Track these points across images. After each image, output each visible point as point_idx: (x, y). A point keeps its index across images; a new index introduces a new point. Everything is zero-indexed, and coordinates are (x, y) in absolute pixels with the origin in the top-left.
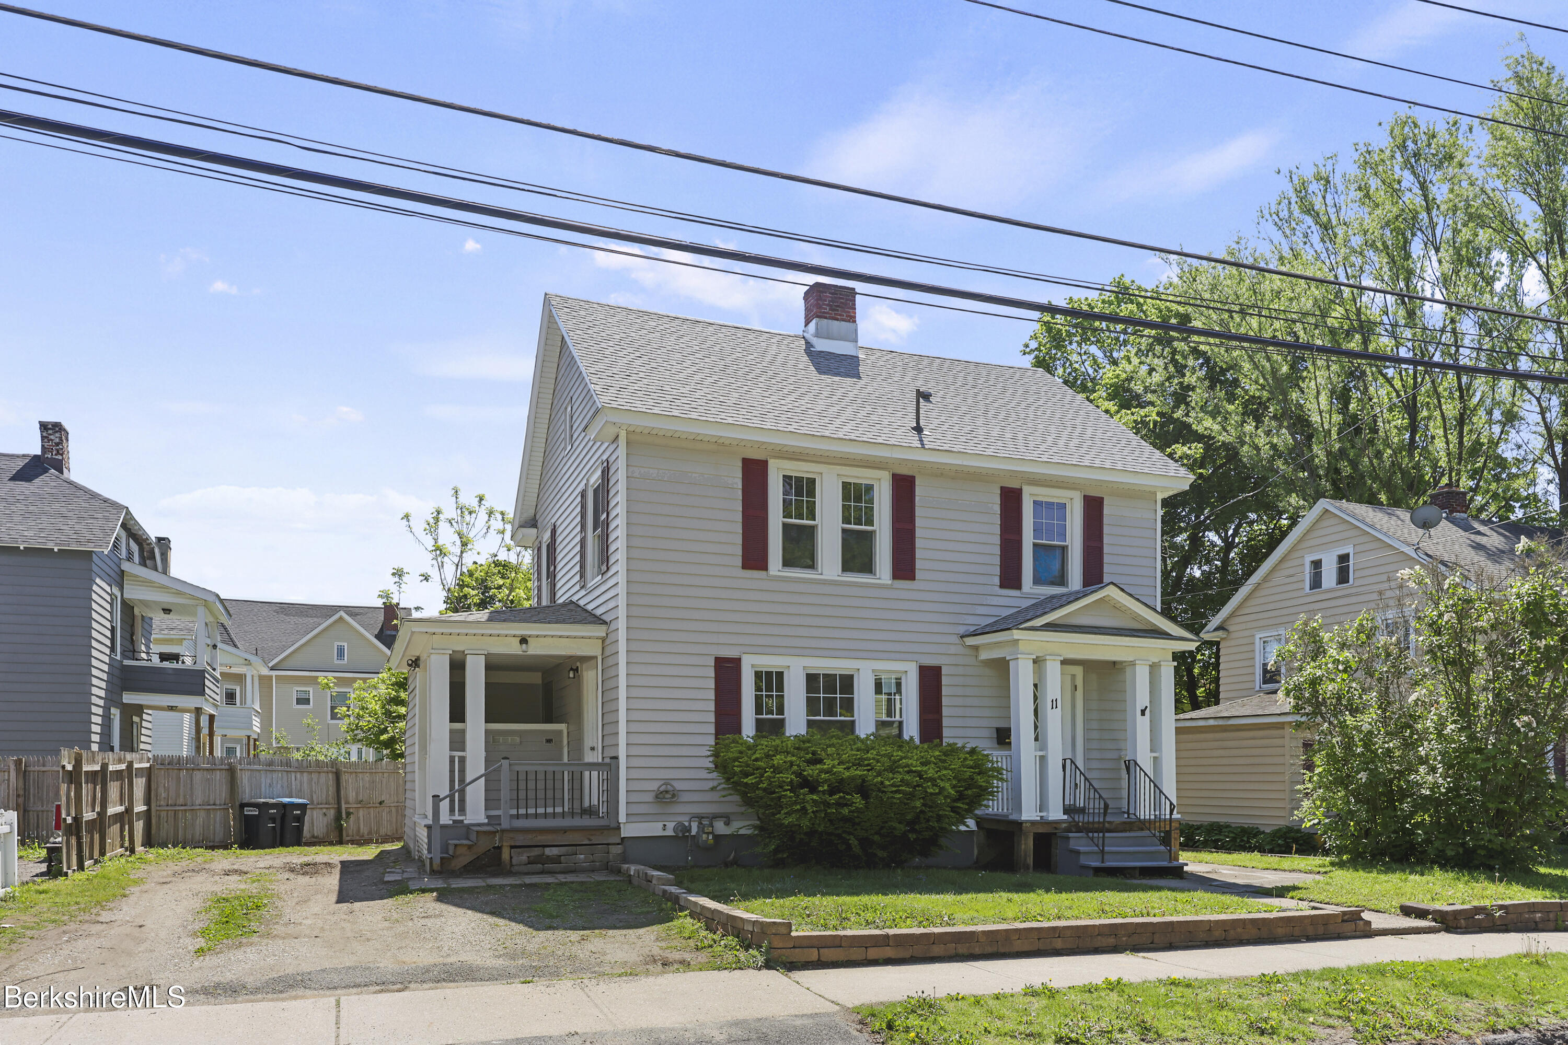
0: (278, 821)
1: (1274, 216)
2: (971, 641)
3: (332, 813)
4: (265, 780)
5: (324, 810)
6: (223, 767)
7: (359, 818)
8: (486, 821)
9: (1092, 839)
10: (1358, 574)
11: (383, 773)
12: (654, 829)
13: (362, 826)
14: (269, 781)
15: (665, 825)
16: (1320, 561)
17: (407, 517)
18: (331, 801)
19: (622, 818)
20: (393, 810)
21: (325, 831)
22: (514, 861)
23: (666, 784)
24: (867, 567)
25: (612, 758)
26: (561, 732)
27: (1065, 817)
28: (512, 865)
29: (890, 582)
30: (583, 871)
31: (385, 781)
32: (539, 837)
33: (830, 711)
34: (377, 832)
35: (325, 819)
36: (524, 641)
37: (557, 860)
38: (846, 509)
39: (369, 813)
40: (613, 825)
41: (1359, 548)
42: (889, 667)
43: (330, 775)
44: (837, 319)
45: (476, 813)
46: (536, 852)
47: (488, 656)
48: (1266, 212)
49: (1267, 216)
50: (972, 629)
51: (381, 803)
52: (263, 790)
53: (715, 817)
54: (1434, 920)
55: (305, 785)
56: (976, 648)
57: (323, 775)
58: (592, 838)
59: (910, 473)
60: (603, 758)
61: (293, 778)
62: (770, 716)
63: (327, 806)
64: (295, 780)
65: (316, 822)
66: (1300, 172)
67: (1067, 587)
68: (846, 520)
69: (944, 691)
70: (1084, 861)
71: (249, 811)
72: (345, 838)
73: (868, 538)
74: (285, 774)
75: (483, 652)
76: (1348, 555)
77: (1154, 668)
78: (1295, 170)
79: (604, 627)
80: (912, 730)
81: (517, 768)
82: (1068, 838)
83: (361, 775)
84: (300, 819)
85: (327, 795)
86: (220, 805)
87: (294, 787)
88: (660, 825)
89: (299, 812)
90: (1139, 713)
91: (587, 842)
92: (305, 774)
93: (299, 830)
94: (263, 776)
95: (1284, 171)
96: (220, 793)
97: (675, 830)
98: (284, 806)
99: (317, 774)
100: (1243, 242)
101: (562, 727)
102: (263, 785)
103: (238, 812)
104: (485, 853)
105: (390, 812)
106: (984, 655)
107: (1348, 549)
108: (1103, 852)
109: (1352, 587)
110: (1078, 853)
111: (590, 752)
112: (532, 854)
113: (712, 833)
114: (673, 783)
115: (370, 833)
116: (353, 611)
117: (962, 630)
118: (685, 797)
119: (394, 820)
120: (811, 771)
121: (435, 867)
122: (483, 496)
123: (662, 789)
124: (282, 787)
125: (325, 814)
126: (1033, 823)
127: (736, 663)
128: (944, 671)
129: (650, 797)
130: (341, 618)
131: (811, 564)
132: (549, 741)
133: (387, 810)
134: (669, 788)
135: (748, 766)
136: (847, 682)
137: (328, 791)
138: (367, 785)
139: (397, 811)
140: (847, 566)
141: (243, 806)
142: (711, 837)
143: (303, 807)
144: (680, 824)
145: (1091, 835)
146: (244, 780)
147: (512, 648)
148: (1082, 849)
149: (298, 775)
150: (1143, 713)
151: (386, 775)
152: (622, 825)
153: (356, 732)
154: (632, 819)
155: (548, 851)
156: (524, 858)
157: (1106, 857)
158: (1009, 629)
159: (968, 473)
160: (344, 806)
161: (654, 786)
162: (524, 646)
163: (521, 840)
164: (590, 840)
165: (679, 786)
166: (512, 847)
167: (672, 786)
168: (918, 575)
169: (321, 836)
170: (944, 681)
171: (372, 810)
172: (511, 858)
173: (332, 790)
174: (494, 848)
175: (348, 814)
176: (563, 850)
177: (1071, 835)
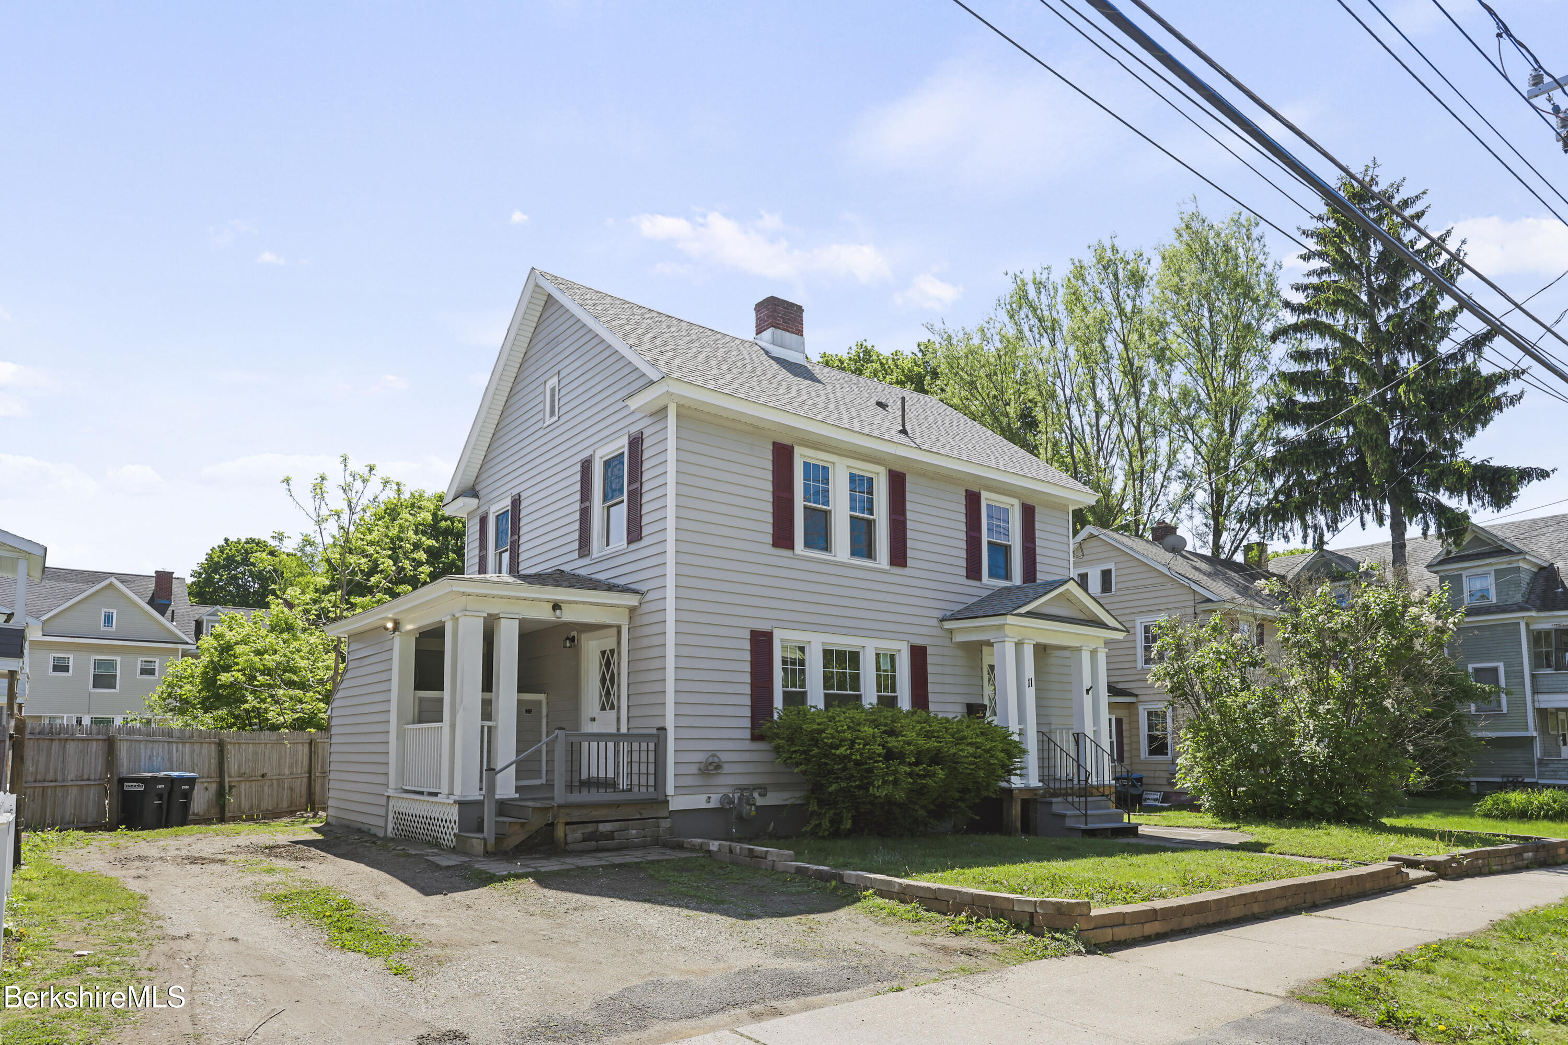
0: (165, 797)
1: (1008, 307)
2: (948, 625)
3: (213, 787)
4: (144, 752)
5: (206, 785)
6: (100, 737)
7: (240, 792)
8: (517, 795)
9: (1072, 804)
10: (1119, 586)
11: (266, 744)
12: (698, 801)
13: (243, 802)
14: (149, 753)
15: (709, 798)
16: (1086, 575)
17: (287, 481)
18: (213, 774)
19: (670, 791)
20: (275, 782)
21: (206, 807)
22: (569, 840)
23: (713, 756)
24: (869, 553)
25: (659, 729)
26: (539, 703)
27: (1041, 784)
28: (566, 843)
29: (888, 567)
30: (637, 847)
31: (267, 751)
32: (594, 813)
33: (841, 686)
34: (258, 806)
35: (207, 793)
36: (556, 606)
37: (610, 836)
38: (852, 499)
39: (251, 787)
40: (661, 798)
41: (1120, 566)
42: (889, 645)
43: (213, 746)
44: (788, 331)
45: (506, 787)
46: (590, 828)
47: (523, 622)
48: (1002, 302)
49: (1003, 305)
50: (949, 613)
51: (263, 776)
52: (142, 763)
53: (755, 787)
54: (1427, 869)
55: (187, 757)
56: (951, 631)
57: (206, 746)
58: (642, 812)
59: (902, 470)
60: (628, 729)
61: (175, 750)
62: (794, 689)
63: (209, 780)
64: (177, 751)
65: (201, 800)
66: (1022, 276)
67: (1011, 580)
68: (852, 508)
69: (930, 669)
70: (1070, 823)
71: (128, 787)
72: (228, 815)
73: (870, 525)
74: (166, 744)
75: (517, 616)
76: (1110, 571)
77: (1094, 653)
78: (1018, 274)
79: (638, 596)
80: (905, 703)
81: (572, 739)
82: (1051, 803)
83: (243, 747)
84: (187, 795)
85: (209, 767)
86: (95, 780)
87: (175, 759)
88: (705, 797)
89: (187, 787)
90: (1085, 692)
91: (638, 817)
92: (187, 745)
93: (186, 807)
94: (142, 746)
95: (1011, 274)
96: (95, 763)
97: (721, 801)
98: (172, 780)
99: (199, 745)
100: (992, 322)
101: (541, 697)
102: (143, 757)
103: (115, 788)
104: (537, 832)
105: (272, 785)
106: (959, 638)
107: (1110, 566)
108: (1086, 815)
109: (1113, 596)
110: (1064, 816)
111: (590, 723)
112: (587, 831)
113: (754, 804)
114: (718, 754)
115: (251, 808)
116: (125, 578)
117: (940, 614)
118: (727, 769)
119: (275, 793)
120: (892, 742)
121: (490, 848)
122: (374, 466)
123: (710, 760)
124: (163, 759)
125: (206, 789)
126: (1020, 790)
127: (769, 636)
128: (929, 651)
129: (694, 769)
130: (111, 584)
131: (826, 548)
132: (528, 711)
133: (268, 783)
134: (716, 760)
135: (833, 737)
136: (854, 657)
137: (210, 763)
138: (250, 757)
139: (279, 785)
140: (855, 552)
141: (122, 781)
142: (753, 808)
143: (191, 781)
144: (726, 796)
145: (1070, 799)
146: (123, 750)
147: (544, 613)
148: (1068, 813)
149: (180, 746)
150: (1088, 691)
151: (269, 746)
152: (669, 798)
153: (168, 701)
154: (680, 791)
155: (604, 828)
156: (578, 835)
157: (1089, 819)
158: (1004, 614)
159: (943, 475)
160: (227, 779)
161: (701, 757)
162: (558, 612)
163: (576, 815)
164: (641, 814)
165: (724, 757)
166: (567, 824)
167: (718, 758)
168: (909, 562)
169: (201, 813)
170: (930, 660)
171: (254, 783)
172: (566, 835)
173: (214, 761)
174: (547, 825)
175: (231, 787)
176: (617, 825)
177: (1054, 800)
